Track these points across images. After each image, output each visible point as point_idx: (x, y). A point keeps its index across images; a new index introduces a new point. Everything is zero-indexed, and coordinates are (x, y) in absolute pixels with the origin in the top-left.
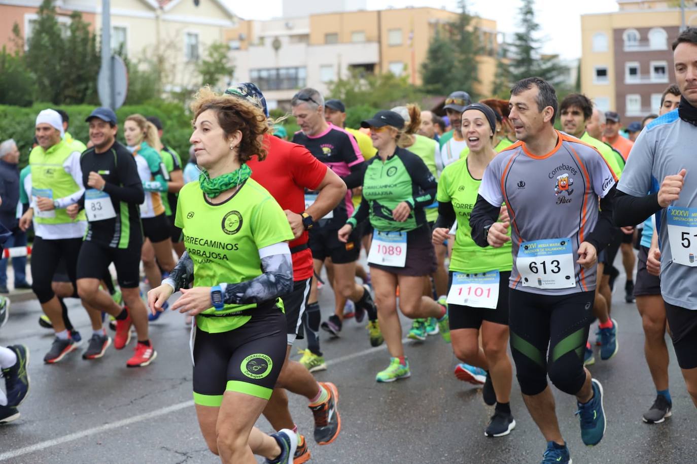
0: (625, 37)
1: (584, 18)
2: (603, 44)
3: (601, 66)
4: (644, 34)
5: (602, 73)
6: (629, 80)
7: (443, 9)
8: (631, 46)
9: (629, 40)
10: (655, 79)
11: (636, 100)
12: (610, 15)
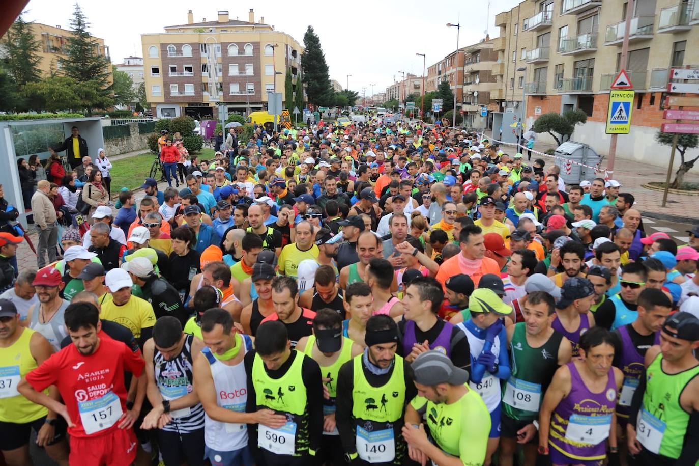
0: (168, 49)
1: (143, 36)
2: (155, 53)
3: (155, 66)
4: (179, 47)
5: (155, 70)
6: (171, 75)
7: (59, 27)
8: (171, 55)
9: (170, 51)
10: (186, 74)
11: (176, 86)
12: (158, 35)
